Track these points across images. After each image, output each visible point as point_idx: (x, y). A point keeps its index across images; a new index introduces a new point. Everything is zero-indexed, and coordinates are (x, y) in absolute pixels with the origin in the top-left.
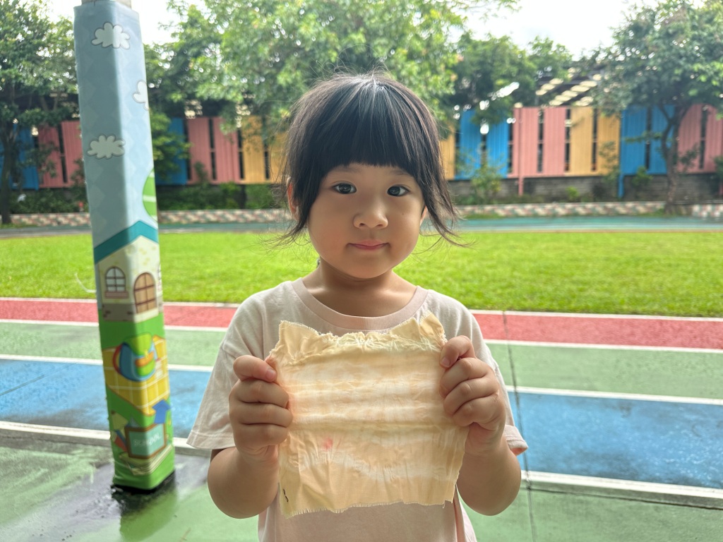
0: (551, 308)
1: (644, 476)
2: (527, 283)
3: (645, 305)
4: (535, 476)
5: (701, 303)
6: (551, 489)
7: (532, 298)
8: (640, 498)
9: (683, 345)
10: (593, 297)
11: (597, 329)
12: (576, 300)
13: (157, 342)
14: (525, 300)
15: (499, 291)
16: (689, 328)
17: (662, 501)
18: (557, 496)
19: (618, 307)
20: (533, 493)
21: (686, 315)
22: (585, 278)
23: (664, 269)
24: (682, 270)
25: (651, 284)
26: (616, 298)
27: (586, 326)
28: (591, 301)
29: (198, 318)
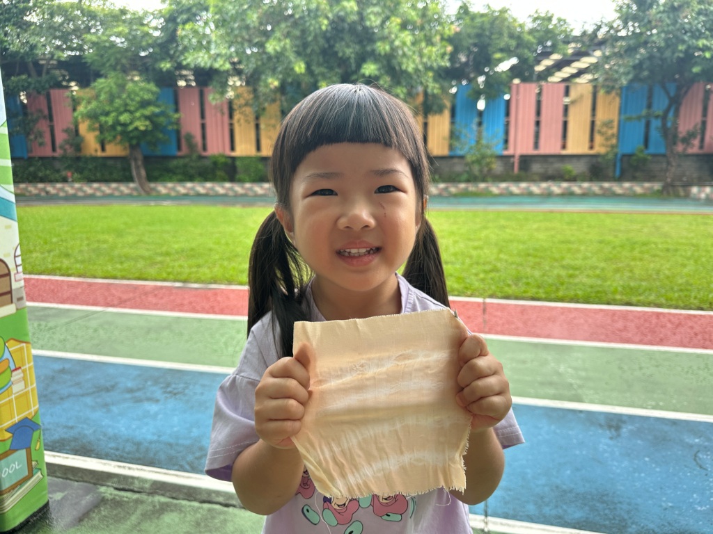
0: (537, 296)
3: (640, 295)
4: (495, 523)
5: (702, 294)
9: (682, 344)
10: (584, 285)
11: (586, 322)
13: (13, 346)
14: (509, 286)
19: (610, 296)
21: (685, 308)
22: (577, 262)
23: (661, 254)
24: (681, 256)
25: (647, 270)
26: (609, 286)
27: (575, 318)
28: (581, 289)
29: (150, 299)
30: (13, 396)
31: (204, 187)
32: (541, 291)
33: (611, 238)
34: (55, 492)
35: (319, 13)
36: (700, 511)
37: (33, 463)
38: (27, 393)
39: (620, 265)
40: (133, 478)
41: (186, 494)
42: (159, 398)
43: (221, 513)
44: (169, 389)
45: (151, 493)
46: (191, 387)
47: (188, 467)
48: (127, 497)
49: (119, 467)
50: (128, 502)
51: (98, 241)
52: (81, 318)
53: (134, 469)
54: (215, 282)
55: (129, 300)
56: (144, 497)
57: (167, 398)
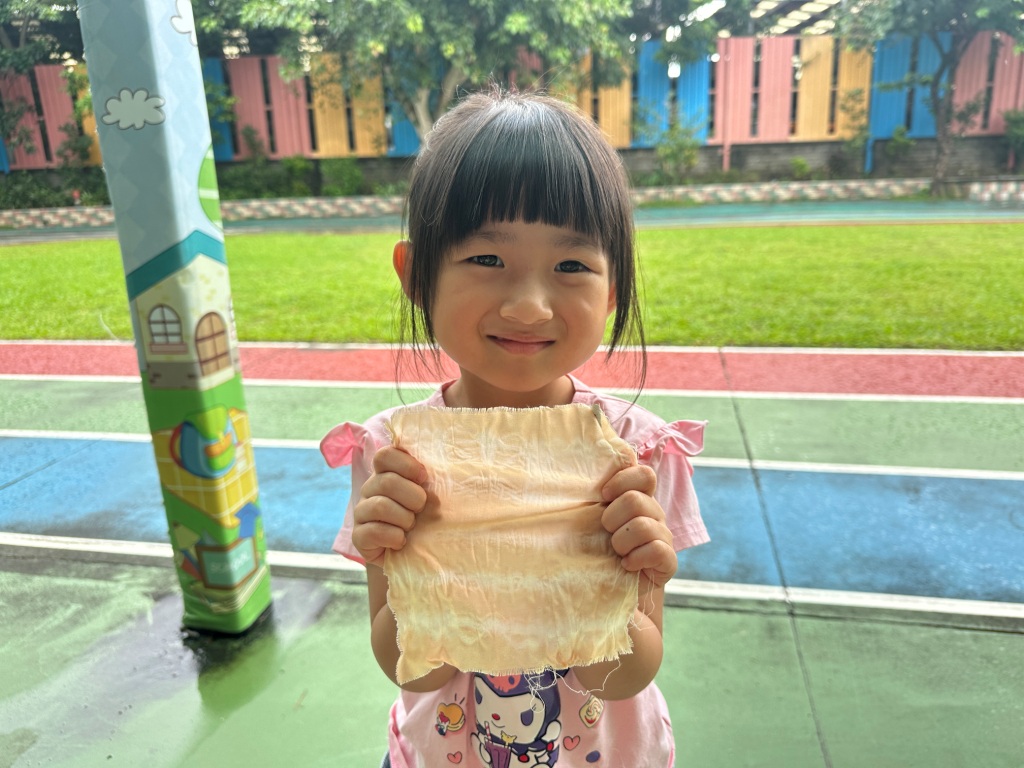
0: (788, 340)
1: (951, 590)
2: (750, 304)
3: (921, 334)
4: (797, 594)
5: (999, 330)
6: (823, 614)
7: (758, 327)
8: (949, 624)
9: (981, 393)
10: (846, 324)
11: (856, 371)
13: (235, 417)
14: (749, 329)
15: (711, 318)
16: (987, 367)
17: (982, 627)
18: (833, 623)
19: (883, 338)
20: (799, 620)
21: (979, 348)
22: (832, 295)
23: (941, 280)
25: (926, 302)
26: (879, 325)
27: (841, 367)
28: (844, 330)
29: (275, 365)
30: (238, 476)
31: (276, 206)
32: (792, 334)
38: (249, 473)
54: (353, 341)
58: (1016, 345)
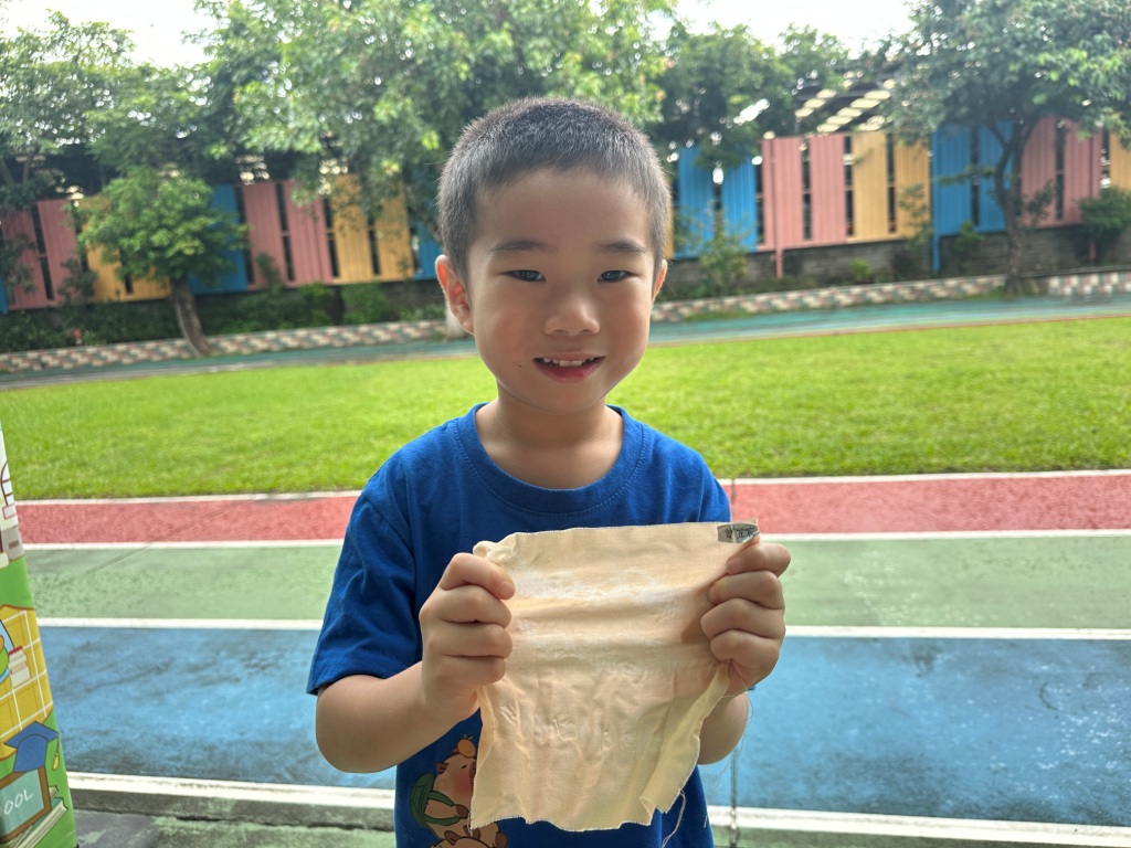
0: (812, 469)
3: (967, 454)
4: (747, 816)
5: (1059, 446)
9: (1029, 525)
10: (882, 445)
12: (853, 452)
13: (9, 617)
14: (769, 456)
19: (923, 460)
21: (1034, 469)
22: (873, 411)
23: (1000, 388)
24: (1030, 388)
25: (979, 415)
26: (921, 445)
27: (869, 498)
28: (878, 454)
29: (217, 523)
30: (14, 691)
31: (294, 337)
32: (818, 460)
33: (925, 369)
34: (86, 832)
35: (454, 54)
36: (1046, 770)
37: (51, 790)
38: (34, 685)
39: (938, 411)
40: (205, 799)
41: (286, 816)
42: (238, 675)
43: (340, 839)
44: (254, 661)
45: (235, 820)
46: (287, 655)
47: (288, 776)
48: (197, 830)
49: (184, 785)
50: (199, 836)
51: (131, 438)
52: (110, 562)
53: (206, 787)
54: (318, 489)
55: (185, 527)
56: (224, 826)
57: (251, 674)
58: (1077, 463)
